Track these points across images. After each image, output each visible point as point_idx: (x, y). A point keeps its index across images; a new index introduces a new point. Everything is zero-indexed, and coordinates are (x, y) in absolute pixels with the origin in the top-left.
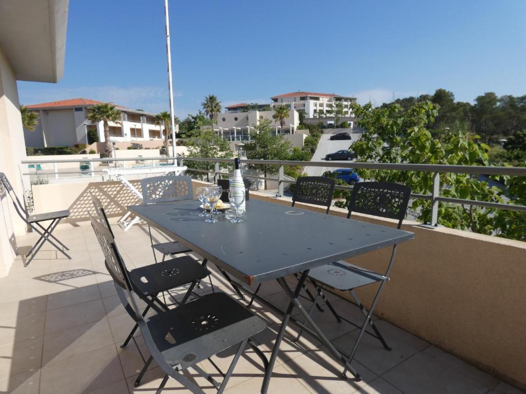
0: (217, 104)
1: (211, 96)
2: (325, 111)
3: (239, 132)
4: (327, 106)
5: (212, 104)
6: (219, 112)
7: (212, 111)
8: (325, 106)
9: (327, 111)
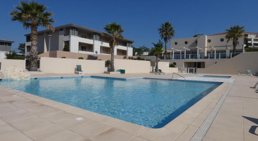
0: (172, 28)
1: (167, 22)
2: (253, 44)
3: (188, 52)
4: (254, 41)
5: (167, 29)
6: (173, 35)
7: (166, 34)
8: (253, 40)
9: (254, 44)
